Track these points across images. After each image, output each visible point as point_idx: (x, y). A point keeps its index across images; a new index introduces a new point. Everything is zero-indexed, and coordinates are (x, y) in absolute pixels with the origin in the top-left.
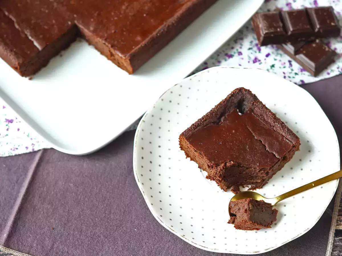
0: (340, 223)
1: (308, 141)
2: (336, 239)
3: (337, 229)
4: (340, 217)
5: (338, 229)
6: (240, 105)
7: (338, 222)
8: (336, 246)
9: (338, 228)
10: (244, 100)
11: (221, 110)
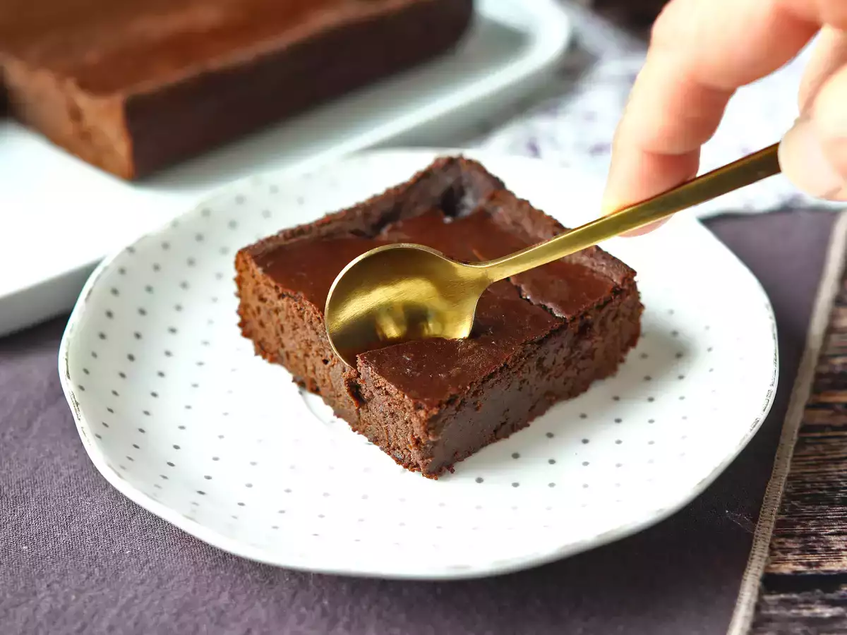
0: (782, 556)
1: (675, 333)
2: (767, 598)
3: (771, 571)
4: (782, 540)
5: (776, 572)
6: (450, 202)
7: (775, 555)
8: (770, 619)
9: (777, 568)
10: (462, 193)
11: (388, 206)
